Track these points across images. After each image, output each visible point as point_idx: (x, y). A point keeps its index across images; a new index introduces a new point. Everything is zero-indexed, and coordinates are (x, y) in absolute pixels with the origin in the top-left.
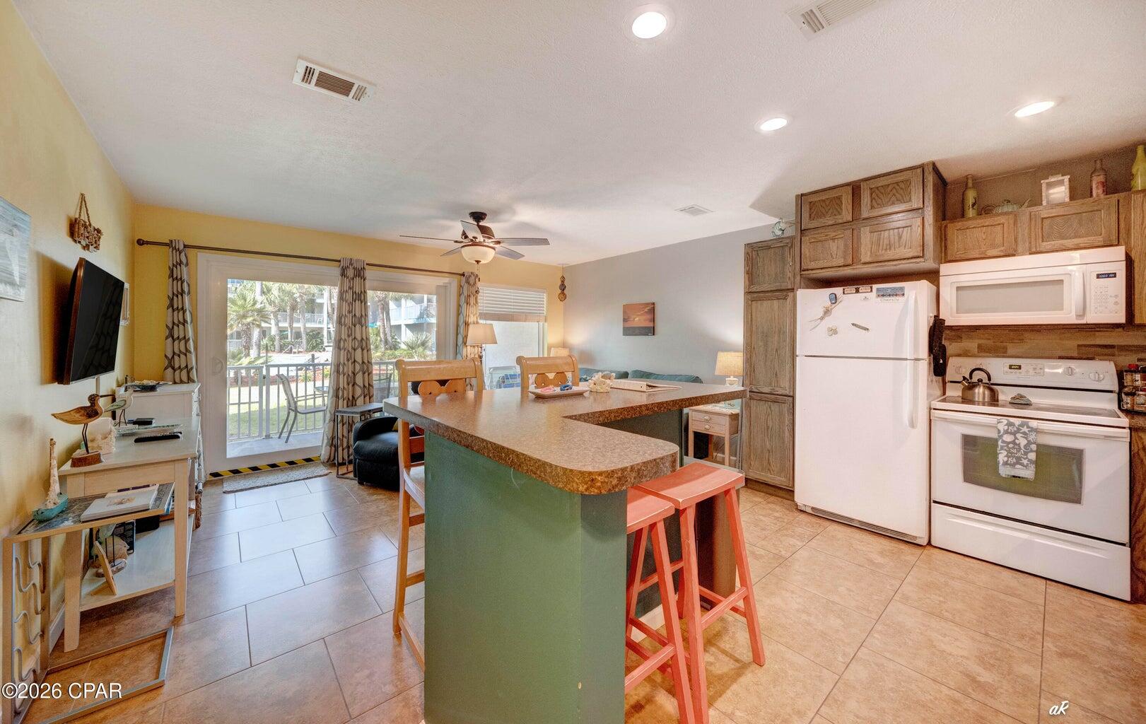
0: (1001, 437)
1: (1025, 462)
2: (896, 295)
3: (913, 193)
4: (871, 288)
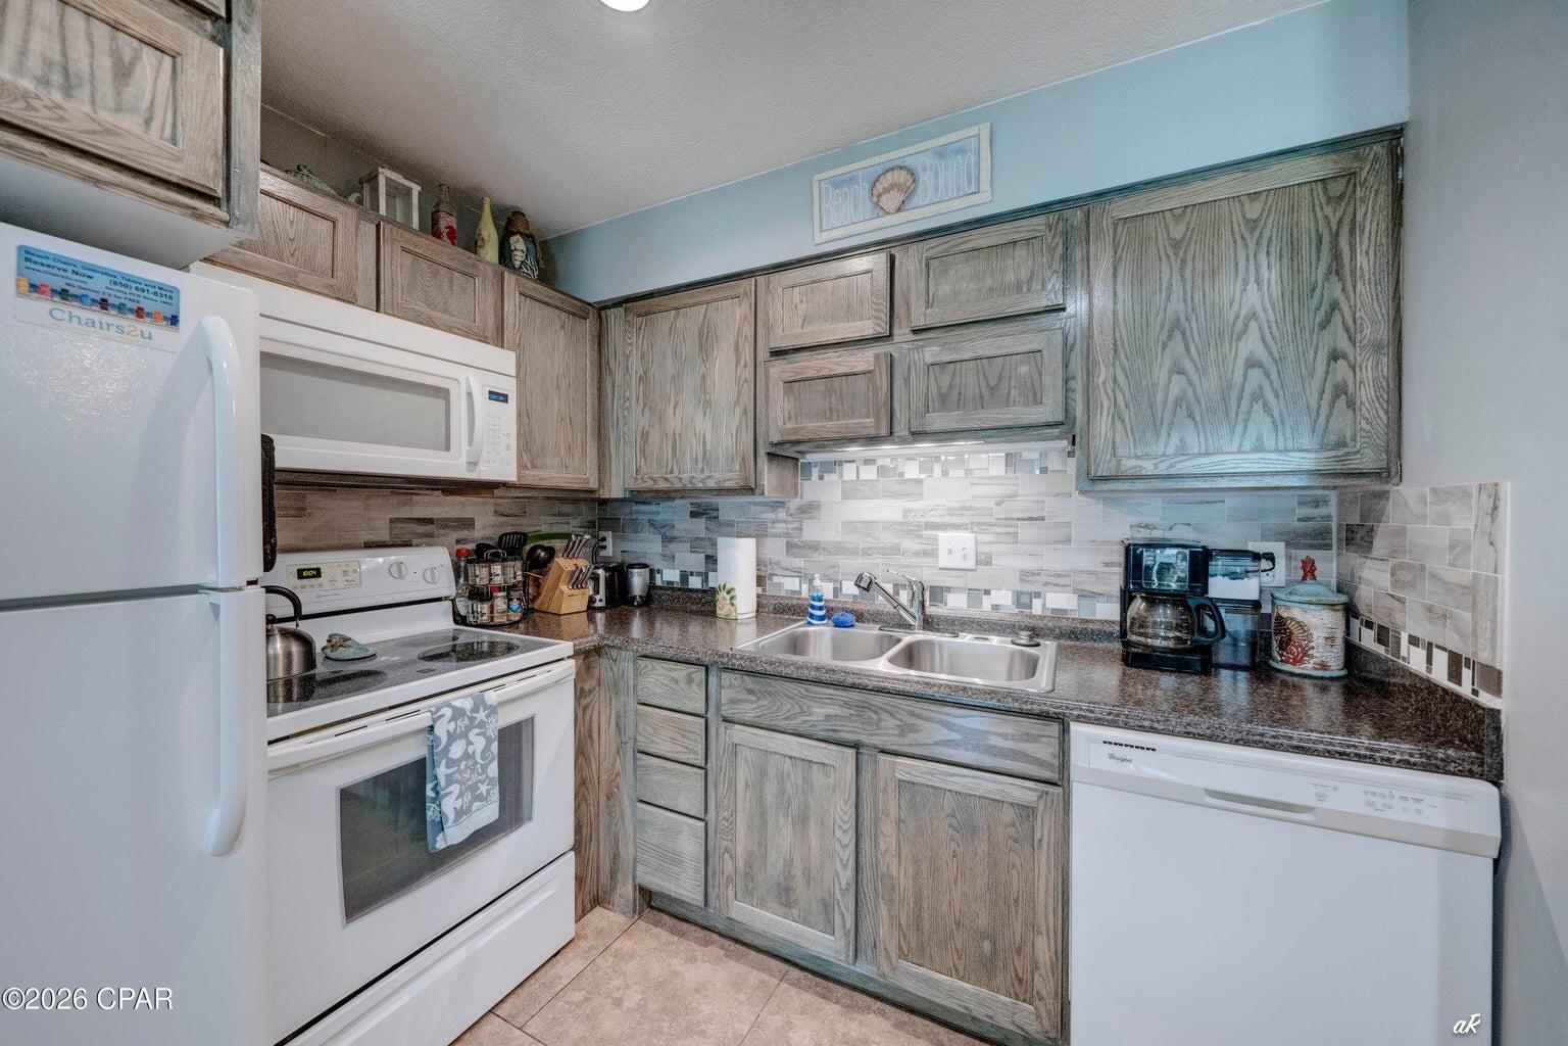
1: (483, 788)
2: (140, 313)
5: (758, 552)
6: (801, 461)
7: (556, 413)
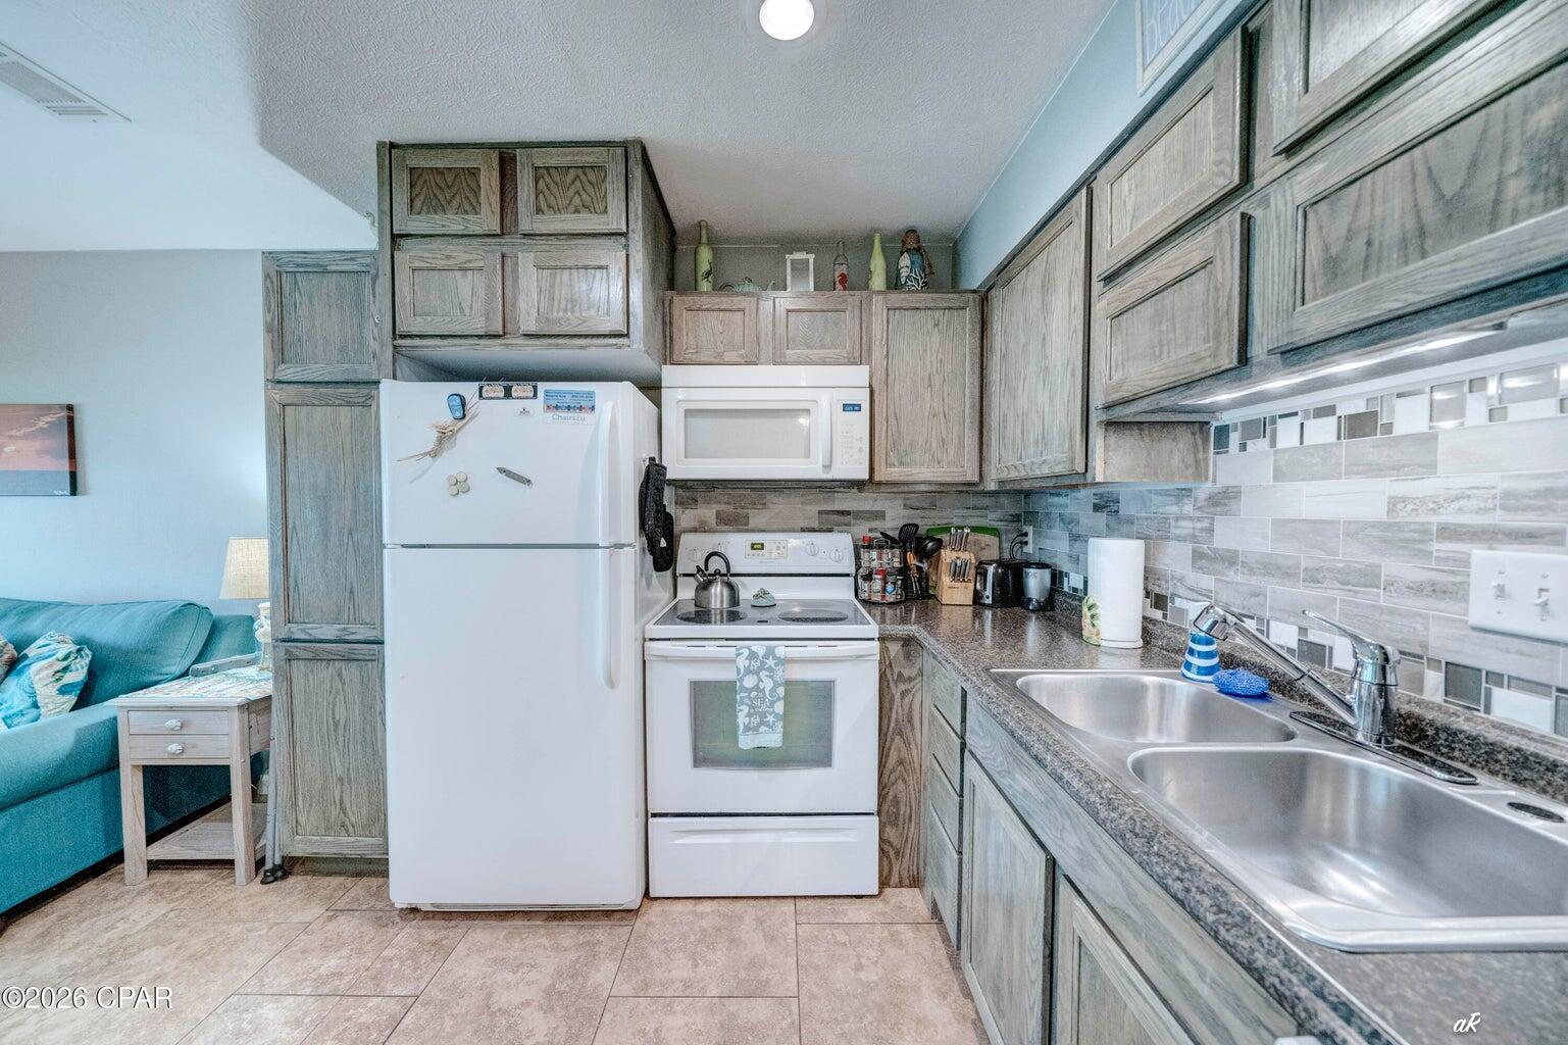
0: (741, 680)
1: (770, 718)
2: (581, 408)
3: (609, 198)
4: (535, 388)
5: (1147, 558)
6: (1215, 424)
7: (928, 410)
